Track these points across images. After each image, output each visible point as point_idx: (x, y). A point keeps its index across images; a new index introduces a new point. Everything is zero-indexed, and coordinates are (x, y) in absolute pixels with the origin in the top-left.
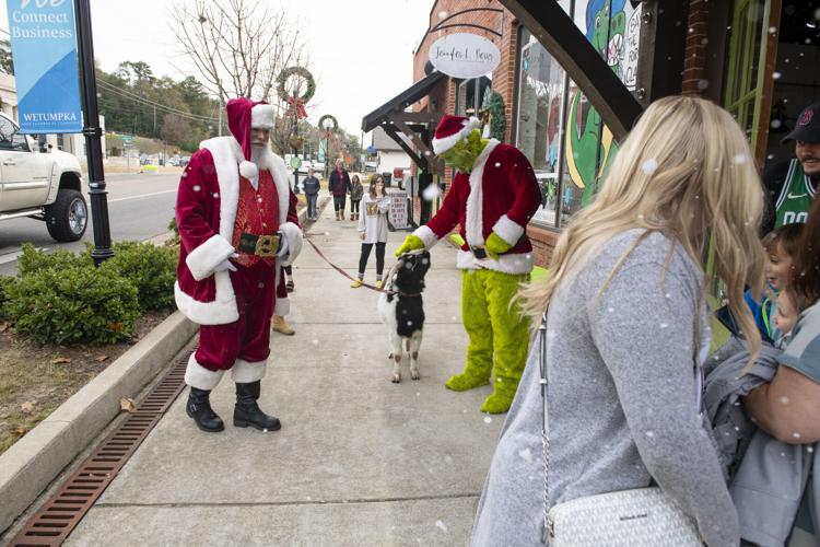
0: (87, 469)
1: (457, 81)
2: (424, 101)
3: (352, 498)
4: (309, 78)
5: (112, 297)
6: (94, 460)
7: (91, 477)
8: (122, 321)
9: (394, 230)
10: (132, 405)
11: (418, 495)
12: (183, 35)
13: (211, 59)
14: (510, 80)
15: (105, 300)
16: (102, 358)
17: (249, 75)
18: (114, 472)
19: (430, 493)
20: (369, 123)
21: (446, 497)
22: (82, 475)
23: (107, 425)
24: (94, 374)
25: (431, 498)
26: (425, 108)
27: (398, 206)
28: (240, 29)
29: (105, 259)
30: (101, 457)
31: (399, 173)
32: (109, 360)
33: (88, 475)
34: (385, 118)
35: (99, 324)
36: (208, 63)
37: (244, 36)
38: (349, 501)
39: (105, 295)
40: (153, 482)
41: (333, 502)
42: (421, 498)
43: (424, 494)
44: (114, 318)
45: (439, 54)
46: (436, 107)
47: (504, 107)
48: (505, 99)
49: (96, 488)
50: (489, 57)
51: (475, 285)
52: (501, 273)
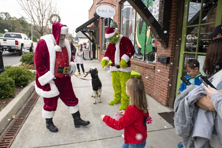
0: (4, 139)
1: (102, 18)
2: (92, 24)
3: (89, 140)
4: (59, 17)
5: (7, 84)
6: (6, 136)
7: (6, 141)
8: (10, 91)
9: (86, 60)
10: (16, 117)
11: (108, 137)
12: (22, 4)
13: (31, 11)
14: (119, 18)
15: (4, 85)
16: (4, 103)
17: (42, 16)
18: (13, 139)
19: (111, 136)
20: (78, 30)
21: (116, 137)
22: (2, 141)
23: (9, 124)
24: (2, 108)
25: (112, 138)
26: (93, 26)
27: (86, 53)
28: (39, 3)
29: (2, 72)
30: (8, 134)
31: (85, 44)
32: (7, 103)
33: (4, 141)
34: (82, 29)
35: (3, 92)
36: (30, 13)
37: (40, 5)
38: (88, 141)
39: (4, 83)
40: (26, 141)
41: (83, 142)
42: (109, 138)
43: (110, 137)
44: (8, 90)
45: (99, 11)
46: (96, 26)
47: (117, 26)
48: (117, 24)
49: (8, 145)
50: (112, 12)
51: (116, 75)
52: (125, 72)
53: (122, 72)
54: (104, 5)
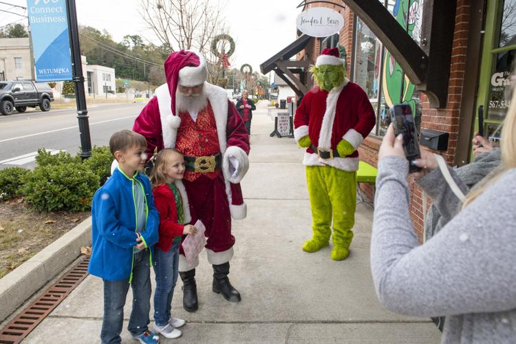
0: (50, 292)
1: (321, 39)
2: (302, 52)
3: (208, 320)
4: (231, 40)
5: (82, 183)
6: (57, 286)
7: (52, 297)
8: (88, 197)
9: (281, 137)
10: (88, 251)
11: (253, 320)
12: (147, 17)
13: (165, 32)
14: (350, 37)
15: (78, 185)
16: (75, 220)
17: (188, 40)
18: (66, 294)
19: (261, 319)
20: (266, 68)
21: (271, 322)
22: (46, 296)
23: (71, 263)
24: (66, 230)
25: (261, 323)
26: (303, 58)
27: (283, 121)
28: (181, 12)
29: (87, 158)
30: (61, 284)
31: (289, 99)
32: (79, 221)
33: (50, 296)
34: (275, 64)
35: (73, 200)
36: (163, 35)
37: (185, 17)
38: (206, 322)
39: (78, 181)
40: (87, 302)
41: (195, 322)
42: (253, 323)
43: (257, 320)
44: (84, 195)
45: (303, 21)
46: (308, 56)
47: (346, 56)
48: (347, 50)
49: (52, 305)
50: (336, 22)
51: (319, 176)
52: (341, 170)
53: (334, 168)
54: (316, 6)
